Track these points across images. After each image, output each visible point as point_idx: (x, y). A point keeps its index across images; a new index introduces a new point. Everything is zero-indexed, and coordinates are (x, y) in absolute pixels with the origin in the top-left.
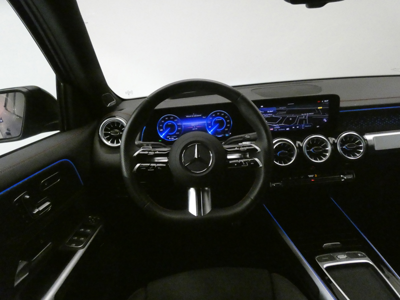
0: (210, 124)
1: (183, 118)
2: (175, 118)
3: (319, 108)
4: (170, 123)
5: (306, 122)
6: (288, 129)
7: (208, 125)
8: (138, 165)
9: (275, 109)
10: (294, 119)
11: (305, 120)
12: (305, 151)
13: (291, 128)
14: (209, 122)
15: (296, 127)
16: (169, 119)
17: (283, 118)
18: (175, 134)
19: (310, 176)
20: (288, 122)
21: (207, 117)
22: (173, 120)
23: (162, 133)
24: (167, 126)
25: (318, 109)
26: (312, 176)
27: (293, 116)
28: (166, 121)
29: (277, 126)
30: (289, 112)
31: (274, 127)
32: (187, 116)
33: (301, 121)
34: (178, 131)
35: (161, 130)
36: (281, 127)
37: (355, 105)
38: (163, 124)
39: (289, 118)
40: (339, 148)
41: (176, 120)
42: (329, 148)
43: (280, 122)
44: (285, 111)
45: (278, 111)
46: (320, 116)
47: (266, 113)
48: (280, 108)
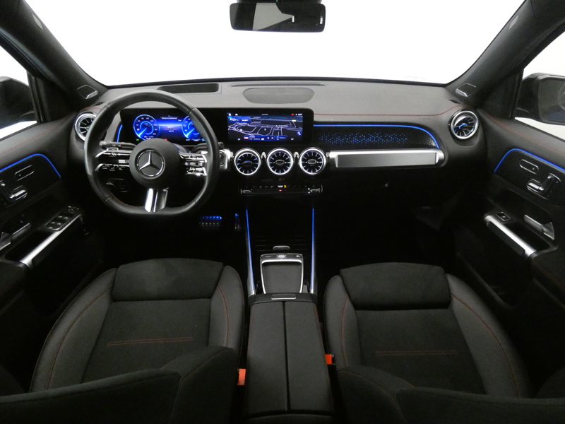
0: (186, 128)
1: (159, 120)
2: (151, 119)
3: (293, 121)
4: (146, 123)
5: (280, 134)
6: (263, 139)
7: (184, 128)
8: (101, 165)
9: (250, 118)
10: (269, 130)
11: (280, 132)
12: (268, 163)
13: (265, 138)
14: (185, 126)
15: (270, 138)
16: (145, 120)
17: (258, 128)
18: (151, 135)
19: (279, 186)
20: (262, 131)
21: (182, 119)
22: (149, 120)
23: (139, 132)
24: (144, 126)
26: (282, 186)
27: (267, 126)
28: (142, 121)
29: (252, 136)
30: (263, 123)
31: (248, 136)
32: (163, 118)
33: (276, 133)
34: (155, 132)
35: (138, 129)
36: (256, 137)
37: (332, 120)
38: (139, 123)
39: (263, 129)
40: (300, 163)
41: (152, 121)
42: (292, 162)
43: (255, 132)
44: (259, 121)
45: (253, 120)
46: (294, 129)
47: (240, 121)
48: (255, 118)
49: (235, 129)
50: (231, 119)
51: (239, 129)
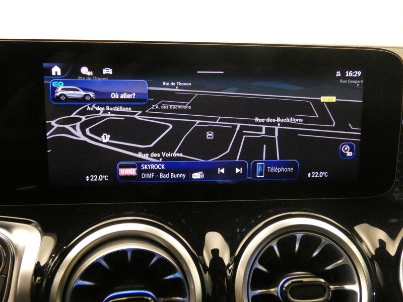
3: (324, 99)
5: (271, 154)
6: (197, 176)
9: (141, 87)
10: (223, 135)
11: (270, 143)
13: (209, 170)
15: (230, 169)
17: (180, 128)
20: (197, 144)
25: (319, 104)
29: (152, 161)
30: (203, 106)
31: (137, 163)
33: (253, 148)
36: (171, 165)
39: (202, 131)
43: (167, 145)
44: (183, 98)
45: (158, 96)
46: (328, 131)
47: (103, 99)
48: (166, 86)
49: (78, 135)
50: (60, 90)
51: (98, 131)
